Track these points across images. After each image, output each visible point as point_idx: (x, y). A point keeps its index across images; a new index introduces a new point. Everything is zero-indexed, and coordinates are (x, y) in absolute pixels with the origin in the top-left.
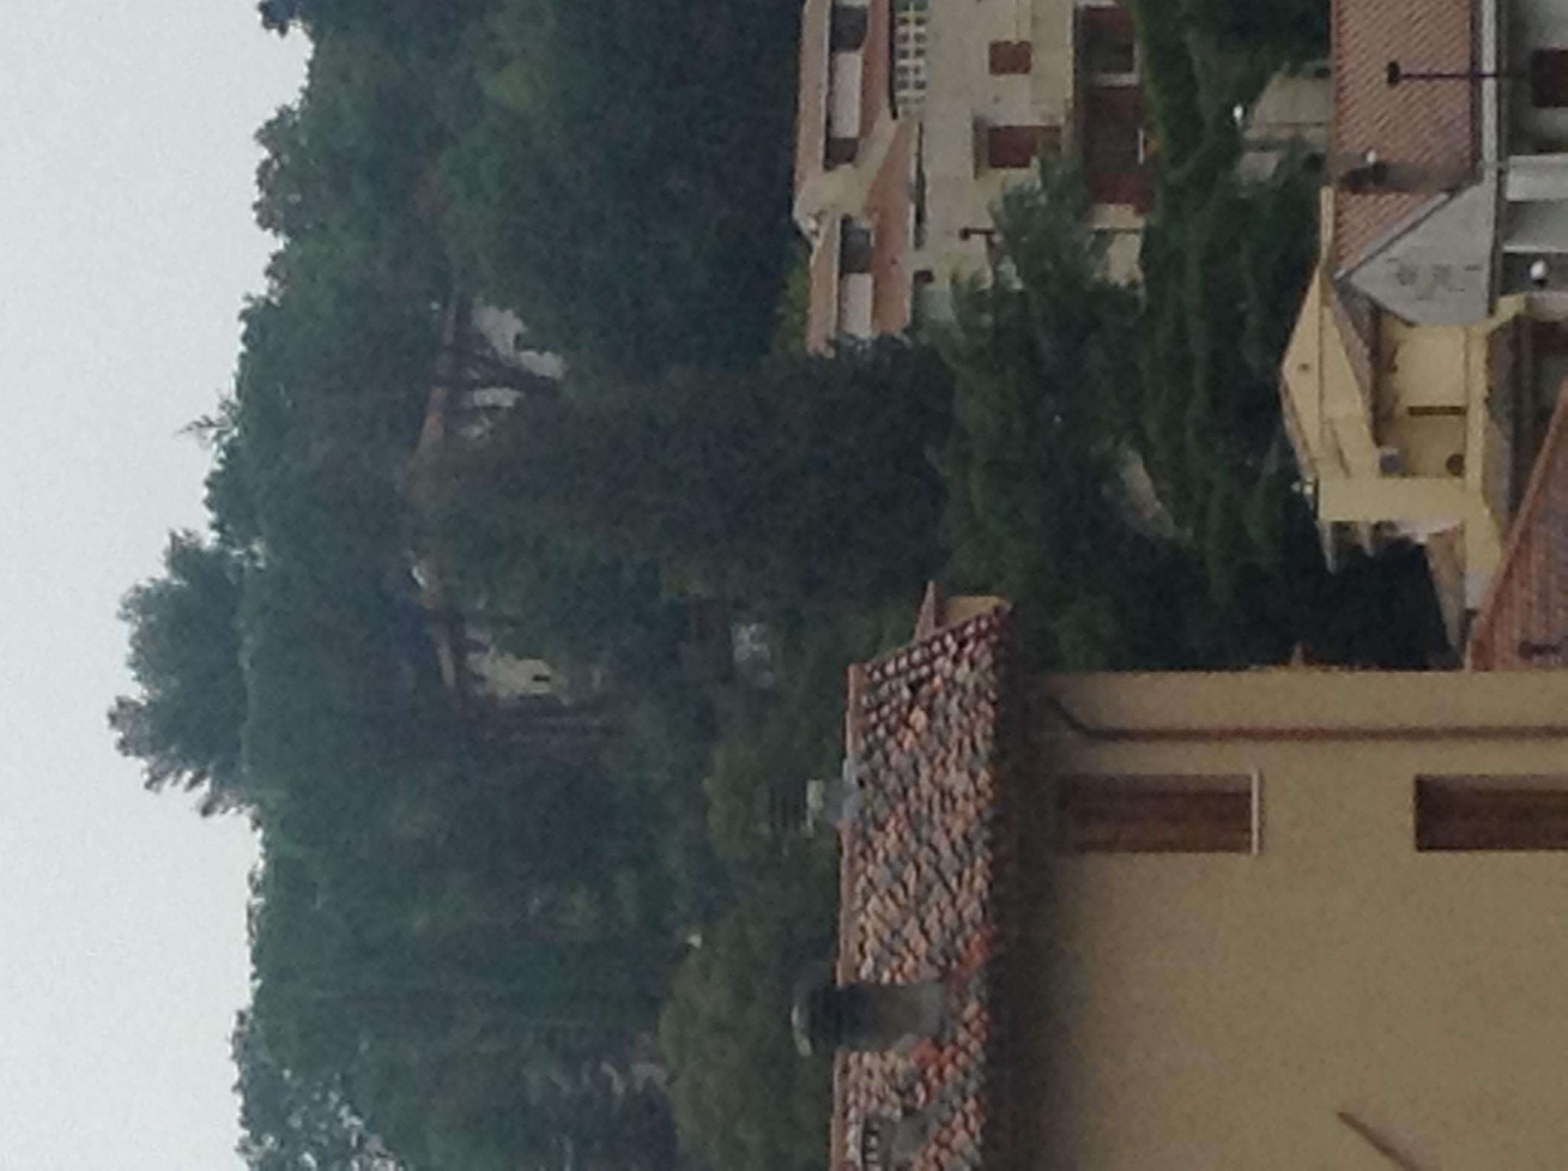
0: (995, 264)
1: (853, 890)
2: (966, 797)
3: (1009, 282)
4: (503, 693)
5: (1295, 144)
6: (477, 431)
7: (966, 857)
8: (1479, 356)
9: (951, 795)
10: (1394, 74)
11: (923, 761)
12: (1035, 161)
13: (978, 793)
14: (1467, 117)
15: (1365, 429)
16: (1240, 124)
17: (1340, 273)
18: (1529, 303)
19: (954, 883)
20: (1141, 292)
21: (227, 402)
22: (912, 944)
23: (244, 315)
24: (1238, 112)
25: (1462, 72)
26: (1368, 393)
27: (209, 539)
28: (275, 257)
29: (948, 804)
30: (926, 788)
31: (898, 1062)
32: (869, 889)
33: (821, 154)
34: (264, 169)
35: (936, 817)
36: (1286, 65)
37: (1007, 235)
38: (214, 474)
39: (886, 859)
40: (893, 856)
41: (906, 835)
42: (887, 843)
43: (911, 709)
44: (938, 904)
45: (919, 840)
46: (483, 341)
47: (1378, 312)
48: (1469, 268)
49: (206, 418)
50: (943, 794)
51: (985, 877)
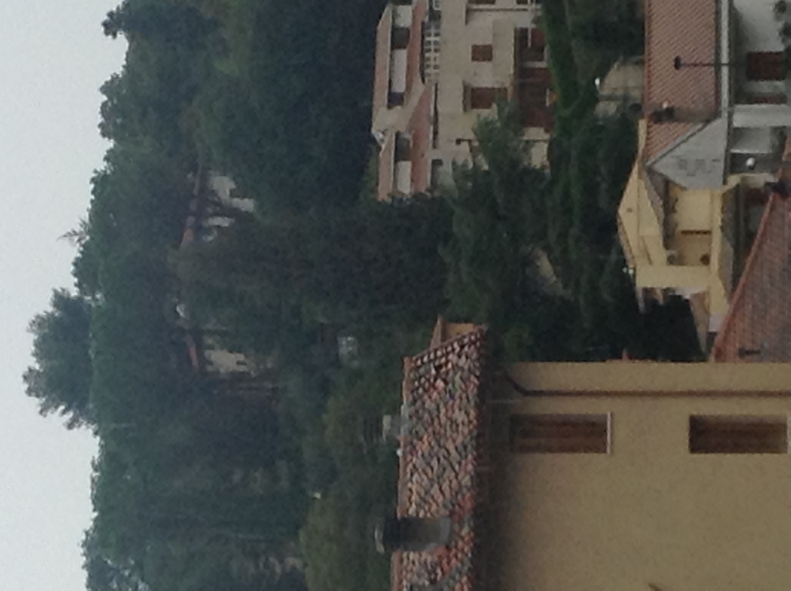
0: (474, 157)
1: (405, 471)
2: (463, 423)
3: (481, 167)
4: (222, 370)
5: (626, 98)
6: (210, 238)
7: (463, 454)
8: (718, 204)
9: (456, 421)
10: (678, 64)
11: (441, 406)
12: (494, 106)
13: (470, 422)
14: (713, 86)
15: (660, 241)
16: (598, 87)
17: (649, 163)
18: (743, 179)
19: (457, 467)
20: (547, 171)
21: (84, 223)
22: (436, 497)
23: (93, 180)
24: (597, 82)
25: (712, 62)
26: (662, 223)
27: (74, 292)
28: (110, 151)
29: (454, 426)
30: (443, 419)
31: (428, 557)
32: (414, 470)
33: (386, 101)
34: (104, 106)
35: (449, 433)
36: (621, 58)
37: (481, 141)
38: (77, 259)
39: (423, 455)
40: (426, 454)
41: (433, 443)
42: (423, 447)
43: (435, 380)
44: (449, 477)
45: (439, 446)
46: (214, 193)
47: (667, 183)
48: (714, 160)
49: (74, 232)
50: (452, 422)
51: (473, 464)
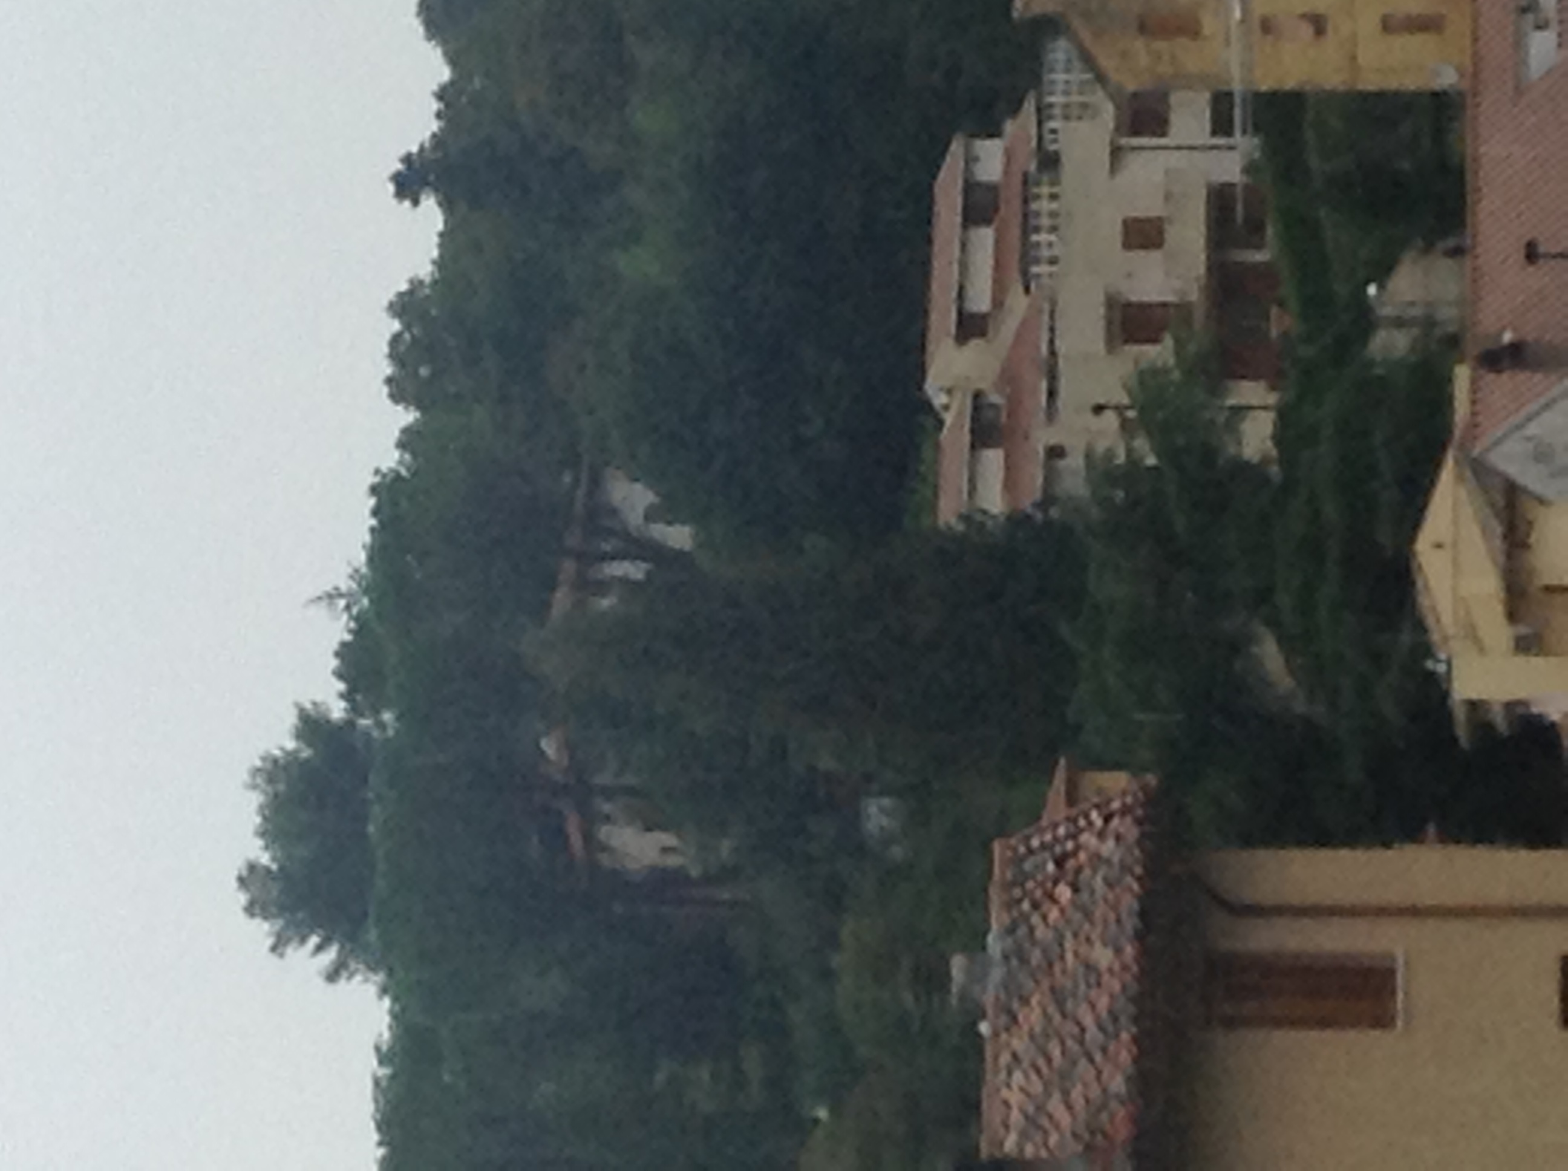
0: (1128, 440)
1: (997, 1063)
2: (1110, 970)
3: (1142, 459)
4: (632, 866)
5: (1429, 322)
6: (606, 603)
7: (1111, 1031)
9: (1096, 970)
10: (1532, 254)
11: (1069, 935)
12: (1168, 339)
13: (1125, 968)
15: (1499, 609)
16: (1373, 302)
17: (1476, 451)
19: (1099, 1058)
20: (1274, 468)
21: (358, 572)
22: (1057, 1116)
23: (374, 490)
24: (1372, 290)
26: (1501, 569)
27: (338, 710)
28: (405, 431)
29: (1093, 977)
30: (1071, 963)
32: (1013, 1064)
33: (953, 328)
34: (395, 340)
35: (1081, 992)
36: (1420, 242)
37: (1142, 410)
38: (344, 645)
39: (1031, 1034)
40: (1038, 1029)
41: (1051, 1010)
42: (1032, 1017)
43: (1056, 883)
44: (1082, 1078)
45: (1064, 1015)
47: (1512, 491)
49: (337, 589)
50: (1088, 969)
51: (1130, 1052)
